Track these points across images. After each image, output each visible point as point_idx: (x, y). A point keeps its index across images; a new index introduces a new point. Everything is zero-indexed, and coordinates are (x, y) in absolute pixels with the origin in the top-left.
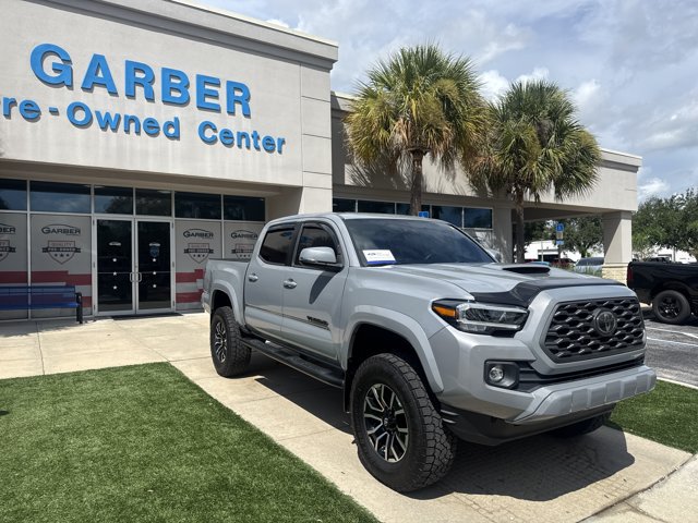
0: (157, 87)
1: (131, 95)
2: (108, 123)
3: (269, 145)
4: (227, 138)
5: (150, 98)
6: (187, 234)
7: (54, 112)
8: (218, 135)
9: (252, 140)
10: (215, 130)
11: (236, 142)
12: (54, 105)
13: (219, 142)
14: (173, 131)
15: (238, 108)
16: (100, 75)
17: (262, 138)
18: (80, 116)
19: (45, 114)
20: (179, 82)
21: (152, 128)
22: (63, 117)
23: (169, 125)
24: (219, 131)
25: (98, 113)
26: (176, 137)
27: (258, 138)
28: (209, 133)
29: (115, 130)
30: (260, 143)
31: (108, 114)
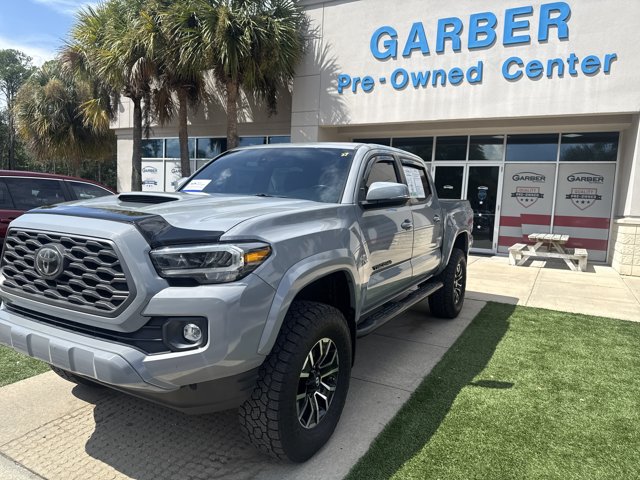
0: (464, 37)
1: (440, 51)
2: (421, 81)
3: (591, 66)
4: (535, 70)
5: (457, 49)
6: (516, 178)
7: (383, 81)
8: (523, 69)
9: (567, 66)
10: (521, 64)
11: (545, 73)
12: (382, 76)
13: (525, 78)
14: (476, 75)
15: (554, 32)
16: (417, 40)
17: (581, 61)
18: (400, 80)
19: (378, 85)
20: (486, 24)
21: (456, 77)
22: (389, 83)
23: (472, 70)
24: (526, 64)
25: (413, 74)
26: (479, 81)
27: (576, 61)
28: (514, 70)
29: (425, 86)
30: (578, 67)
31: (420, 73)
